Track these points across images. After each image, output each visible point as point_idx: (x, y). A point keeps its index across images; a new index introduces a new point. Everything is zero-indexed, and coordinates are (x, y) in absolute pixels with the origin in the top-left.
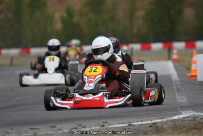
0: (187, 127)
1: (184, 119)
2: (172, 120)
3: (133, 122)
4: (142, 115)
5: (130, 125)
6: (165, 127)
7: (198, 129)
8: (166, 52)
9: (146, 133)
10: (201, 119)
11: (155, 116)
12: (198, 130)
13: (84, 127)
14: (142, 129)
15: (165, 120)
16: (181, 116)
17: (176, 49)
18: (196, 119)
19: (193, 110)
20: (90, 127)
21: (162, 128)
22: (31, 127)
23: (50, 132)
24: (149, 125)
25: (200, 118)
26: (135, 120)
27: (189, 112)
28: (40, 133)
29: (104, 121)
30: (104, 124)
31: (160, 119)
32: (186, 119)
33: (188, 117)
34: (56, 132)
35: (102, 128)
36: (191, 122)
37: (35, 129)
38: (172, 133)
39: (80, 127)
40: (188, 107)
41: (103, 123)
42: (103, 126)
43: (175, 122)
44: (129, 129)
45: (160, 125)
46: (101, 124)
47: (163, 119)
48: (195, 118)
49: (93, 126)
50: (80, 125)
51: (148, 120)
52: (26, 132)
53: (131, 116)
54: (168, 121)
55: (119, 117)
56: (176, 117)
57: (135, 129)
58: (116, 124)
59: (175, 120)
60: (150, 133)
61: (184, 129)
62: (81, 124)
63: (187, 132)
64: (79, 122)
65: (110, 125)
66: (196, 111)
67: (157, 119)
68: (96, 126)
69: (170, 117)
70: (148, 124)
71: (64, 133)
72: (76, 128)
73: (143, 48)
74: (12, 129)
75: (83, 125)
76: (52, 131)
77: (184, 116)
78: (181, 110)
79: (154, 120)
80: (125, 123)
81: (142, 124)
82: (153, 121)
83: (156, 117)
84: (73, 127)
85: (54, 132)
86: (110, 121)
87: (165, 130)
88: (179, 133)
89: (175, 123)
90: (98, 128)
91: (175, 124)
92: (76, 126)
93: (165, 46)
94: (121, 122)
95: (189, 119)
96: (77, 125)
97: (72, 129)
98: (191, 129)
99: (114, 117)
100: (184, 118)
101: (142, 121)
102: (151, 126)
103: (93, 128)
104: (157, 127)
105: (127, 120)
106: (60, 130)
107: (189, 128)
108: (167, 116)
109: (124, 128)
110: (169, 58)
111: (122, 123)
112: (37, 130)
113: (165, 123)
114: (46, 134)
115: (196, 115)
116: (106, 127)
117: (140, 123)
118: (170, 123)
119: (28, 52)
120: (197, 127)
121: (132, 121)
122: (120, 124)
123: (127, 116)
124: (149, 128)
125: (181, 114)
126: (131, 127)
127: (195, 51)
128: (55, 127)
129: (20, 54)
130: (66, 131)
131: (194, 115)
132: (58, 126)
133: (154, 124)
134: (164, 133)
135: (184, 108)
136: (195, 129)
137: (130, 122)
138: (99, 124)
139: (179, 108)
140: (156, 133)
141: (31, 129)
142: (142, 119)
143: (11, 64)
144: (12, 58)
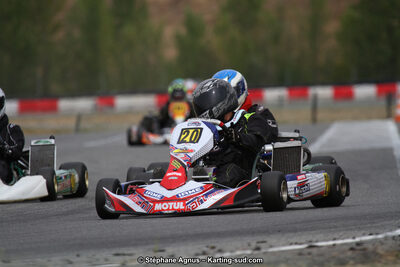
2: (394, 238)
3: (317, 241)
4: (335, 227)
5: (310, 247)
6: (380, 250)
8: (383, 102)
9: (342, 263)
11: (360, 229)
13: (220, 251)
14: (334, 254)
15: (380, 236)
20: (232, 252)
21: (375, 253)
22: (115, 251)
24: (348, 247)
26: (321, 236)
28: (133, 264)
29: (260, 239)
31: (371, 234)
35: (256, 252)
37: (124, 255)
38: (395, 263)
39: (212, 251)
41: (258, 242)
42: (258, 249)
44: (309, 254)
45: (370, 247)
46: (254, 245)
47: (377, 234)
49: (237, 249)
50: (213, 248)
51: (348, 238)
52: (106, 260)
53: (313, 229)
54: (386, 238)
55: (290, 231)
57: (321, 255)
58: (284, 245)
60: (352, 262)
62: (213, 245)
64: (211, 242)
65: (271, 247)
67: (364, 235)
68: (244, 249)
69: (391, 230)
70: (347, 244)
72: (204, 253)
73: (338, 96)
74: (78, 256)
75: (219, 247)
79: (359, 236)
80: (301, 244)
81: (334, 245)
82: (357, 240)
83: (363, 232)
84: (200, 252)
86: (271, 240)
87: (381, 256)
90: (249, 252)
92: (205, 249)
93: (380, 92)
94: (293, 240)
96: (207, 247)
97: (197, 255)
99: (279, 231)
101: (334, 239)
102: (352, 249)
103: (238, 253)
104: (364, 249)
105: (305, 237)
108: (384, 228)
109: (300, 253)
110: (389, 115)
111: (296, 244)
112: (127, 258)
113: (381, 242)
116: (263, 250)
117: (331, 243)
118: (390, 242)
119: (111, 104)
121: (314, 239)
122: (291, 244)
123: (306, 230)
124: (350, 253)
126: (314, 250)
128: (163, 251)
129: (96, 110)
132: (170, 250)
133: (358, 244)
134: (379, 262)
137: (311, 242)
138: (249, 245)
140: (363, 263)
141: (117, 255)
142: (336, 236)
143: (77, 129)
144: (79, 117)
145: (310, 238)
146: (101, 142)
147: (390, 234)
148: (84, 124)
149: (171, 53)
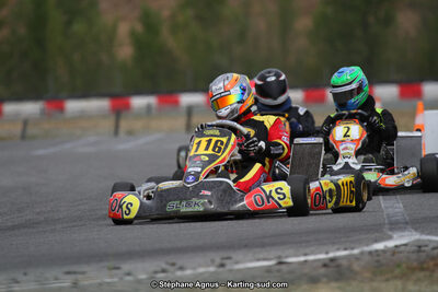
0: (404, 266)
1: (397, 250)
2: (370, 253)
3: (287, 257)
4: (308, 241)
5: (280, 263)
6: (356, 267)
7: (427, 269)
9: (314, 280)
10: (434, 249)
11: (334, 243)
12: (427, 273)
13: (181, 268)
14: (306, 271)
15: (356, 251)
16: (391, 244)
17: (379, 100)
18: (423, 249)
19: (416, 230)
20: (194, 268)
21: (350, 269)
22: (66, 269)
23: (108, 280)
24: (320, 264)
25: (431, 246)
26: (291, 251)
27: (406, 233)
28: (86, 283)
29: (225, 255)
30: (225, 261)
31: (345, 249)
32: (403, 248)
33: (405, 245)
34: (121, 279)
35: (221, 269)
36: (414, 256)
37: (75, 273)
38: (372, 280)
39: (172, 269)
40: (407, 223)
41: (223, 259)
42: (222, 265)
43: (378, 255)
44: (279, 271)
45: (344, 263)
46: (218, 261)
47: (353, 249)
48: (420, 247)
49: (200, 266)
50: (173, 264)
51: (320, 253)
52: (56, 279)
53: (283, 243)
54: (362, 253)
55: (257, 246)
56: (380, 246)
57: (291, 272)
58: (251, 261)
59: (377, 251)
60: (325, 280)
61: (397, 271)
62: (174, 261)
63: (403, 276)
64: (171, 259)
65: (237, 263)
66: (422, 233)
67: (338, 249)
68: (209, 266)
69: (367, 245)
70: (319, 260)
71: (139, 282)
72: (164, 271)
73: (308, 99)
74: (25, 274)
75: (177, 266)
76: (112, 277)
77: (398, 242)
78: (391, 229)
79: (333, 251)
80: (269, 260)
81: (306, 261)
82: (331, 255)
83: (336, 247)
84: (159, 269)
85: (115, 280)
86: (236, 255)
87: (356, 273)
88: (387, 280)
89: (376, 258)
90: (212, 269)
91: (378, 261)
92: (164, 266)
94: (261, 256)
95: (408, 248)
96: (167, 263)
97: (156, 272)
98: (412, 270)
99: (246, 246)
100: (396, 246)
101: (306, 255)
102: (325, 265)
103: (201, 270)
104: (338, 266)
105: (275, 252)
106: (129, 274)
107: (408, 268)
108: (360, 243)
109: (268, 270)
111: (265, 259)
112: (79, 276)
113: (357, 258)
114: (100, 284)
115: (423, 241)
116: (228, 267)
117: (302, 259)
118: (367, 258)
119: (61, 108)
120: (425, 266)
121: (284, 255)
122: (258, 260)
124: (323, 270)
125: (390, 238)
126: (283, 267)
127: (420, 104)
128: (118, 268)
129: (43, 112)
130: (143, 276)
131: (419, 240)
132: (126, 267)
133: (332, 260)
134: (355, 279)
135: (397, 225)
136: (422, 269)
137: (280, 257)
138: (213, 261)
139: (387, 226)
140: (337, 280)
141: (68, 273)
142: (307, 251)
143: (23, 137)
144: (26, 123)
145: (279, 253)
146: (51, 150)
147: (367, 249)
148: (31, 131)
149: (125, 52)
